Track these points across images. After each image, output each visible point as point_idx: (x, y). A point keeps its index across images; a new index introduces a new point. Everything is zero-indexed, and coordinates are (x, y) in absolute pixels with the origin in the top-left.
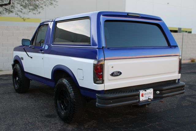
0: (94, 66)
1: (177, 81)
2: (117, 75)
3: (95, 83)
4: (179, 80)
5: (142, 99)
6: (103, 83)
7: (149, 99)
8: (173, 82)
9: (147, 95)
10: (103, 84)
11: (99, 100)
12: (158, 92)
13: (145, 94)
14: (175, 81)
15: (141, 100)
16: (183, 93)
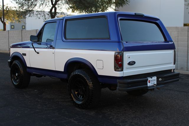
0: (115, 57)
1: (172, 71)
2: (132, 64)
3: (115, 70)
4: (174, 69)
5: (149, 84)
6: (122, 70)
7: (154, 84)
8: (169, 71)
9: (152, 82)
10: (123, 72)
11: (120, 84)
12: (160, 79)
13: (151, 81)
14: (171, 70)
15: (148, 86)
16: (178, 80)
